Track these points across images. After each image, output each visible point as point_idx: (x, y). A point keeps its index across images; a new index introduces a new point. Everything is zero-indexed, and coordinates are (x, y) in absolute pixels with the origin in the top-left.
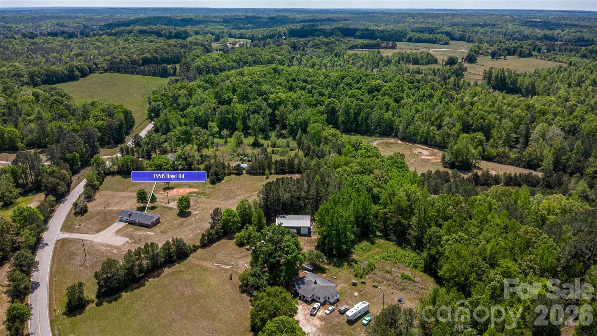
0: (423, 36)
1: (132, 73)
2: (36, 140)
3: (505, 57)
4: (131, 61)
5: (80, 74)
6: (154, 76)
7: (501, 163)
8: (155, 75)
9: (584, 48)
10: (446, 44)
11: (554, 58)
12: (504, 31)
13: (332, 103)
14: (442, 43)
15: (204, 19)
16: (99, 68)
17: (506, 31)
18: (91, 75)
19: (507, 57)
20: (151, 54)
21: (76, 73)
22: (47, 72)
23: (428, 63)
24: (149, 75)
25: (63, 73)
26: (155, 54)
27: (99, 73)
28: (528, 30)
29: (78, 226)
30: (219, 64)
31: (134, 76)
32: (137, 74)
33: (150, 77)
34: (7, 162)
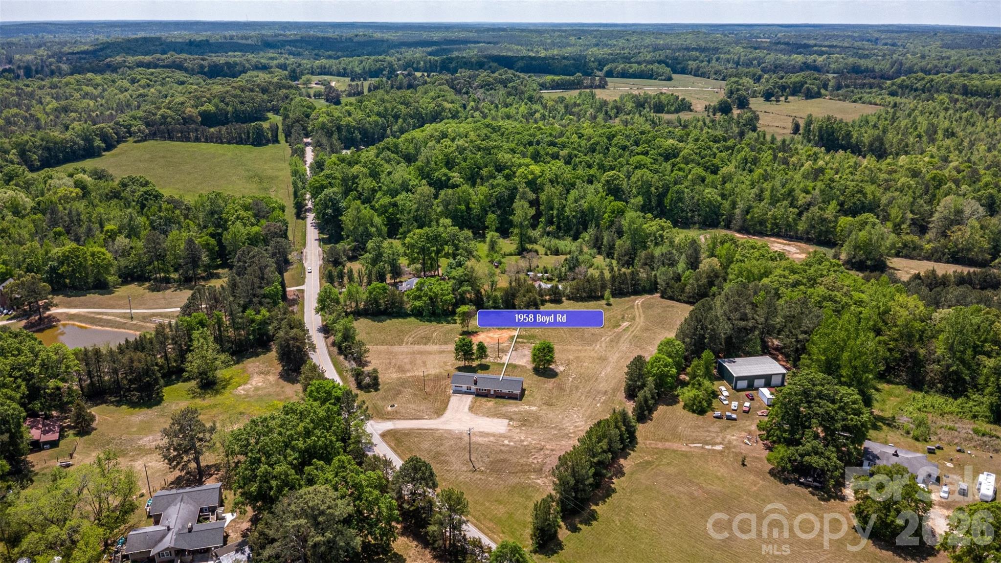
0: (630, 67)
1: (197, 140)
2: (135, 267)
3: (786, 99)
4: (183, 118)
5: (103, 145)
6: (237, 143)
7: (912, 258)
8: (240, 142)
9: (889, 82)
10: (670, 79)
11: (860, 99)
12: (736, 58)
13: (615, 179)
14: (663, 77)
15: (223, 41)
16: (135, 133)
17: (739, 58)
18: (122, 146)
19: (790, 98)
20: (217, 106)
21: (98, 142)
22: (47, 142)
23: (677, 111)
24: (229, 143)
25: (75, 143)
26: (222, 105)
27: (135, 142)
28: (768, 56)
29: (389, 409)
30: (354, 119)
31: (203, 146)
32: (206, 141)
33: (232, 146)
34: (129, 311)
